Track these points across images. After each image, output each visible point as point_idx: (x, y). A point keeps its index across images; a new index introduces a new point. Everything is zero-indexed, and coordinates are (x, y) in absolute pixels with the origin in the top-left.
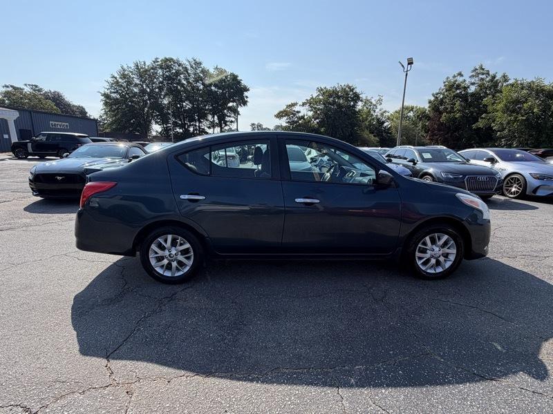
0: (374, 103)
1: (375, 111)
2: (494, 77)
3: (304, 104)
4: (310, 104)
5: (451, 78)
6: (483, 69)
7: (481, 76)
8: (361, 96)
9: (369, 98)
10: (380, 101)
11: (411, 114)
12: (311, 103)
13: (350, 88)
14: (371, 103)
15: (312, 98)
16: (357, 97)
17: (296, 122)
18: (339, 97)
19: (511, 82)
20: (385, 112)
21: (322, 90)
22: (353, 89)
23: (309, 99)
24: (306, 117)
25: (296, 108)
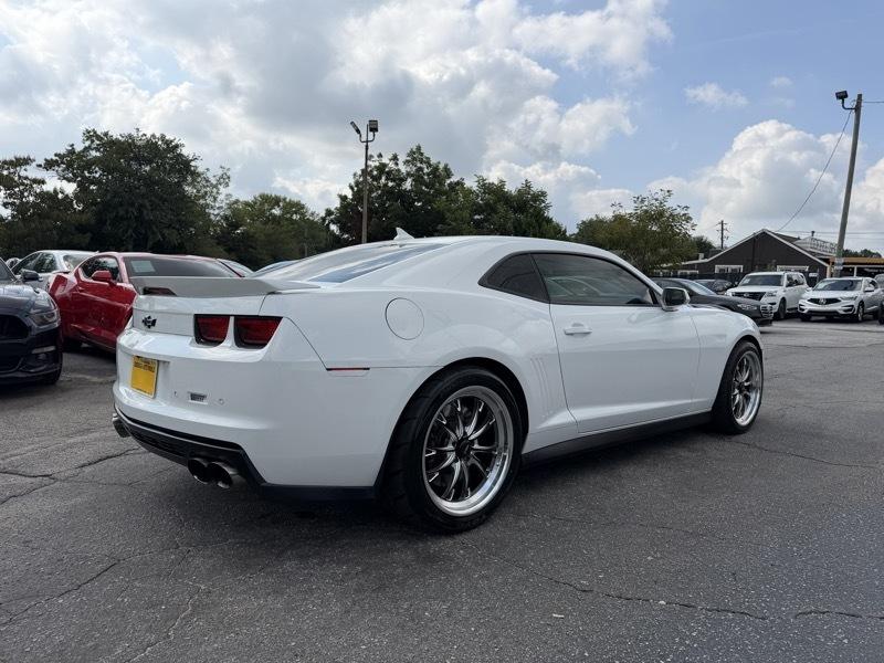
0: (215, 183)
1: (215, 199)
2: (436, 169)
3: (49, 165)
4: (69, 166)
5: (376, 158)
6: (422, 154)
7: (419, 165)
8: (193, 163)
9: (200, 170)
10: (224, 179)
11: (277, 211)
12: (70, 162)
13: (168, 143)
14: (207, 181)
15: (72, 152)
16: (184, 167)
17: (34, 205)
18: (140, 160)
19: (454, 179)
20: (237, 202)
21: (98, 137)
22: (177, 146)
23: (62, 151)
24: (60, 196)
25: (31, 172)
